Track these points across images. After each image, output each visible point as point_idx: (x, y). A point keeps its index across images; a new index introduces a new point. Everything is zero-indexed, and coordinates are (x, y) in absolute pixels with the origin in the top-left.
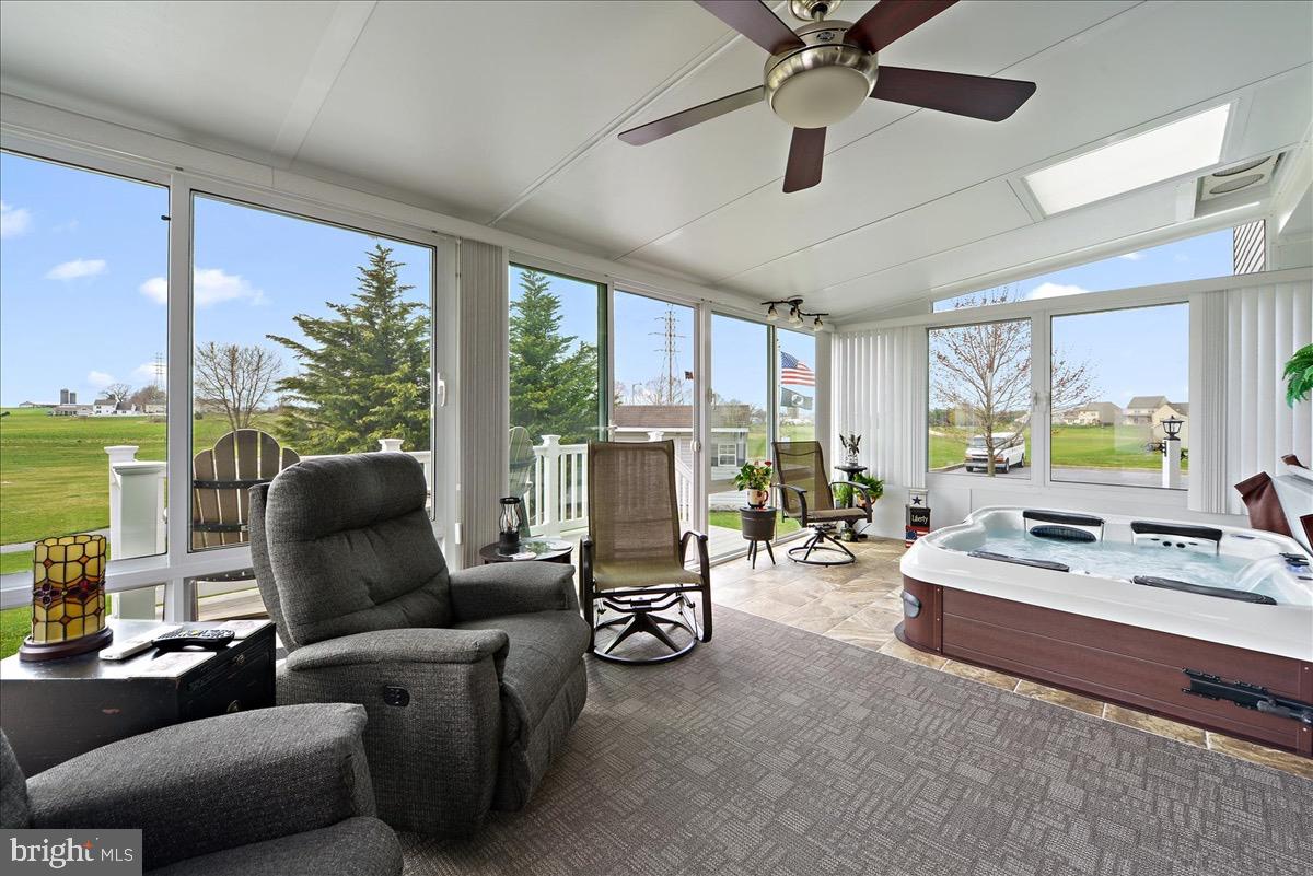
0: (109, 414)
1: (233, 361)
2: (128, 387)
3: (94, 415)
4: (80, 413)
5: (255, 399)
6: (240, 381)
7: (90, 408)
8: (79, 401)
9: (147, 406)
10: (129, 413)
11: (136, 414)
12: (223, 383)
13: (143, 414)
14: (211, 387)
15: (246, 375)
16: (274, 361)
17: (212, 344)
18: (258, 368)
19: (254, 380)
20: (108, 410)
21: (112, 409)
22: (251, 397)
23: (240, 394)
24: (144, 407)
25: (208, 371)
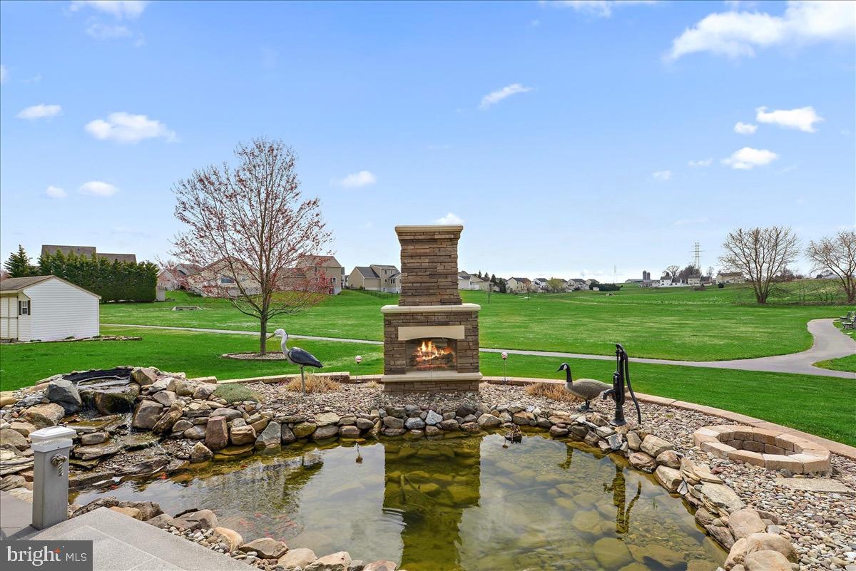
0: (668, 286)
1: (756, 240)
2: (678, 268)
3: (661, 286)
4: (654, 285)
5: (774, 270)
6: (762, 256)
7: (658, 281)
8: (653, 277)
9: (689, 280)
10: (679, 285)
11: (682, 285)
12: (748, 259)
13: (687, 285)
14: (740, 263)
15: (766, 251)
16: (789, 237)
17: (741, 230)
18: (776, 245)
19: (773, 254)
20: (667, 283)
21: (669, 282)
22: (771, 268)
23: (761, 267)
24: (687, 280)
25: (738, 251)
